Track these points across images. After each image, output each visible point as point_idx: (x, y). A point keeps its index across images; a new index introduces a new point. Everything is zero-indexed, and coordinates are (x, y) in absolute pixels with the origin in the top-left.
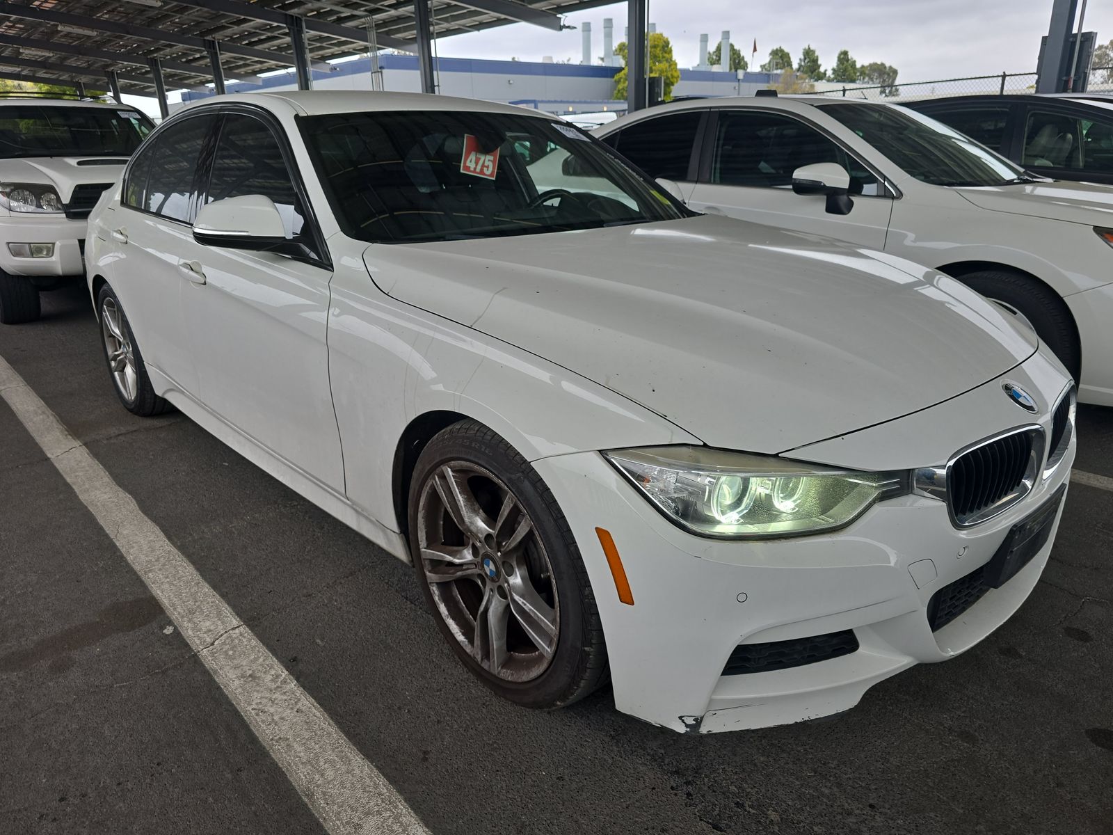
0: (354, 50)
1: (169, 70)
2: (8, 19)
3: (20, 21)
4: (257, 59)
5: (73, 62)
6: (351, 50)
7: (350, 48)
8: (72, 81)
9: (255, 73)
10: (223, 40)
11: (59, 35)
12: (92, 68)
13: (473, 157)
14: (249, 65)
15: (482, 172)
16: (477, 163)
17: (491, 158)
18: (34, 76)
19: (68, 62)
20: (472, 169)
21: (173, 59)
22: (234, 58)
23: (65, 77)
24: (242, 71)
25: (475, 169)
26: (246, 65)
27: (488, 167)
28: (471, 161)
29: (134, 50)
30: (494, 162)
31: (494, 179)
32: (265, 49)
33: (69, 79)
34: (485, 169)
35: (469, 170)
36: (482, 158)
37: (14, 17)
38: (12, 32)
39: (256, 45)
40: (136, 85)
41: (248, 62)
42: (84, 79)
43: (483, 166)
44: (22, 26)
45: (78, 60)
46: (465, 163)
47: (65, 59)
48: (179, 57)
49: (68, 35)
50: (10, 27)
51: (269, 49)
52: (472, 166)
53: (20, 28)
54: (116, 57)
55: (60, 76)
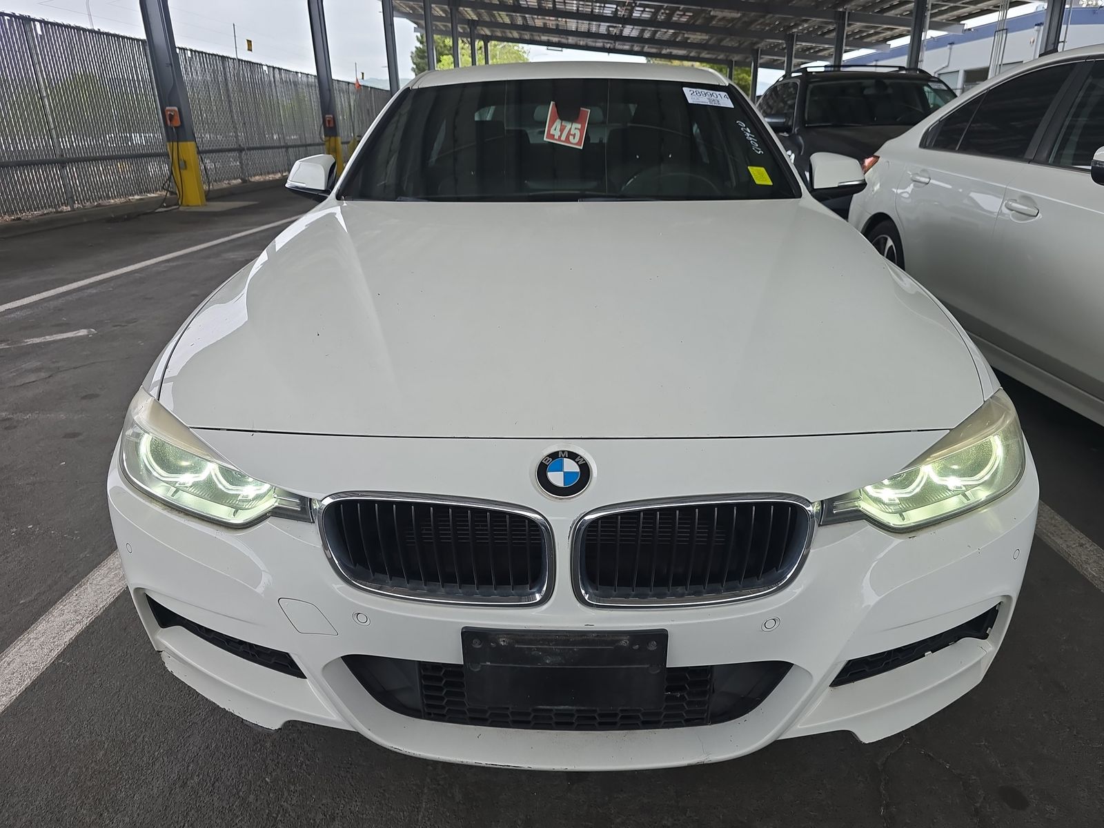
0: (995, 7)
1: (804, 44)
2: (678, 9)
3: (689, 10)
4: (885, 26)
5: (727, 42)
6: (991, 8)
7: (989, 6)
8: (727, 60)
9: (886, 40)
10: (855, 10)
11: (716, 20)
12: (742, 46)
13: (558, 124)
14: (879, 33)
15: (567, 139)
16: (562, 131)
17: (579, 126)
18: (699, 57)
19: (724, 43)
20: (556, 137)
21: (809, 32)
22: (867, 27)
23: (721, 57)
24: (874, 38)
25: (560, 137)
26: (876, 33)
27: (574, 135)
28: (555, 130)
29: (776, 27)
30: (581, 130)
31: (581, 148)
32: (897, 15)
33: (725, 58)
34: (571, 138)
35: (553, 139)
36: (568, 126)
37: (682, 7)
38: (684, 19)
39: (887, 12)
40: (777, 60)
41: (879, 30)
42: (736, 58)
43: (569, 134)
44: (691, 14)
45: (731, 40)
46: (549, 131)
47: (721, 40)
48: (815, 30)
49: (723, 18)
50: (681, 16)
51: (901, 15)
52: (557, 134)
53: (690, 16)
54: (762, 35)
55: (719, 56)
